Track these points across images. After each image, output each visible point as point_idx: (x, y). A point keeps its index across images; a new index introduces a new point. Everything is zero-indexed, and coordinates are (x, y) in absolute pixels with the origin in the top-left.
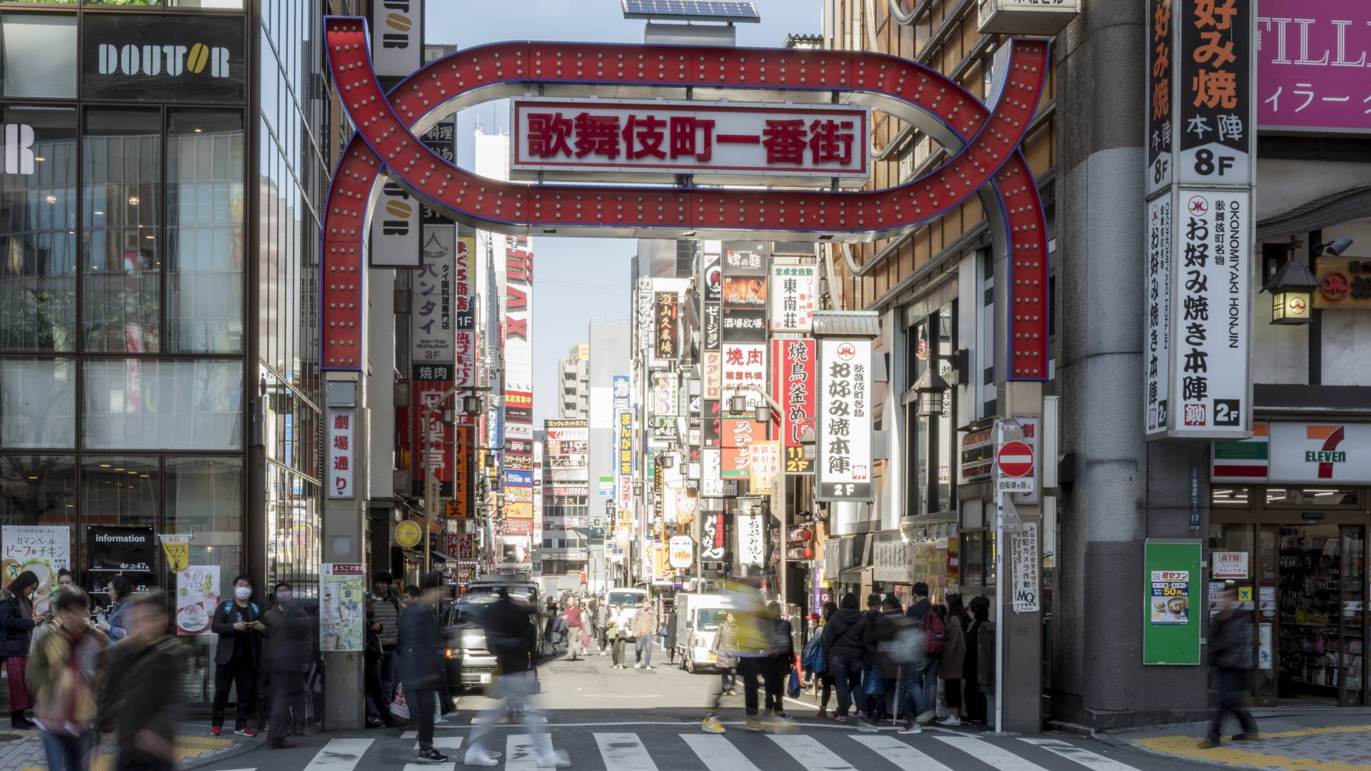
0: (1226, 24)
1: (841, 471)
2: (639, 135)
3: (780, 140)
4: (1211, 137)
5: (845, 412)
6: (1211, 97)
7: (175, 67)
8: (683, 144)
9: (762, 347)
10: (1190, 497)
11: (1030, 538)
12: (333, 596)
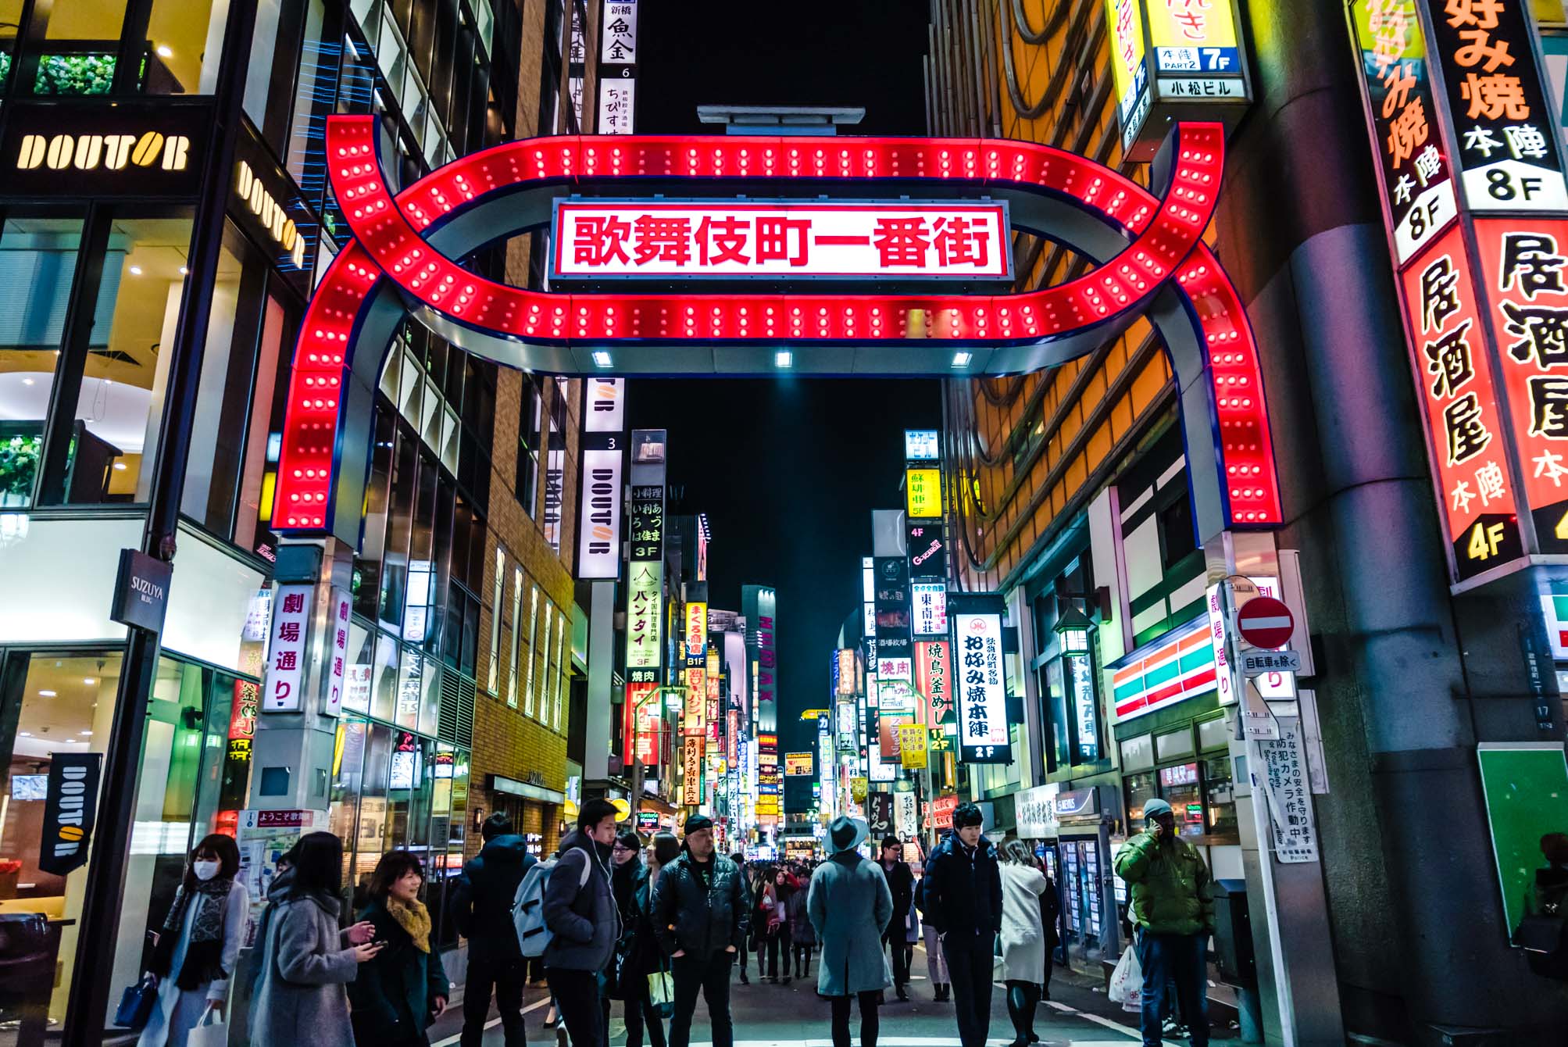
0: (1492, 22)
1: (981, 734)
2: (716, 237)
3: (895, 240)
4: (1503, 153)
5: (981, 680)
6: (1491, 106)
7: (117, 160)
8: (772, 247)
9: (908, 660)
10: (1530, 679)
11: (1289, 750)
12: (253, 860)
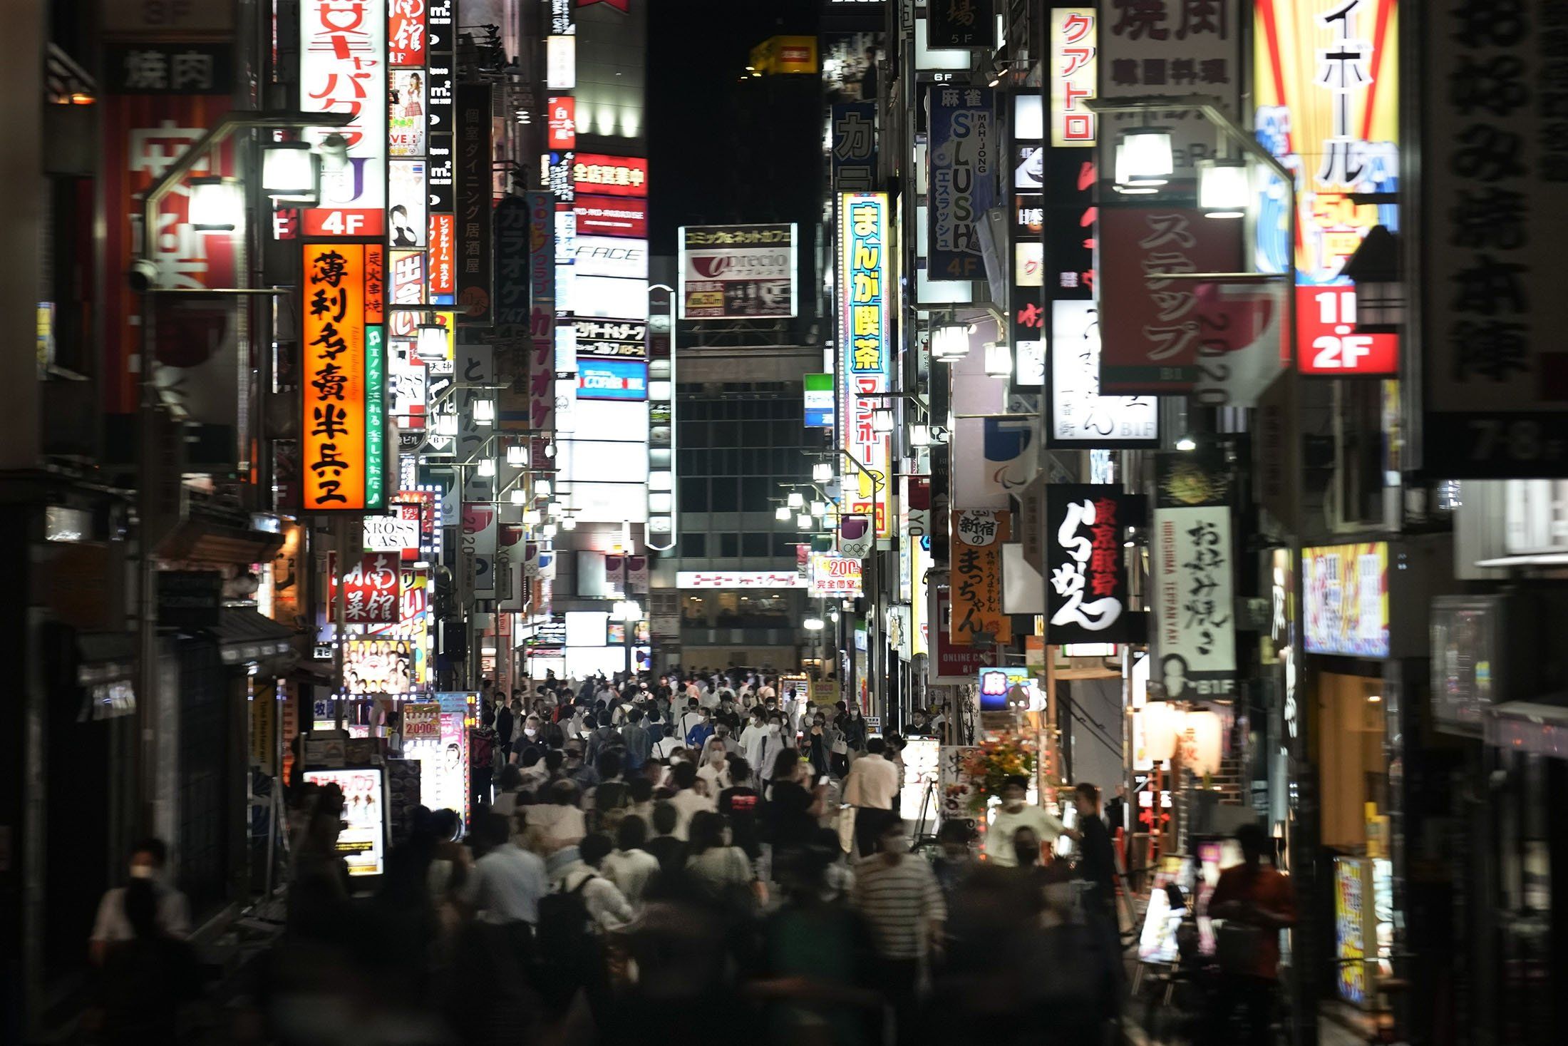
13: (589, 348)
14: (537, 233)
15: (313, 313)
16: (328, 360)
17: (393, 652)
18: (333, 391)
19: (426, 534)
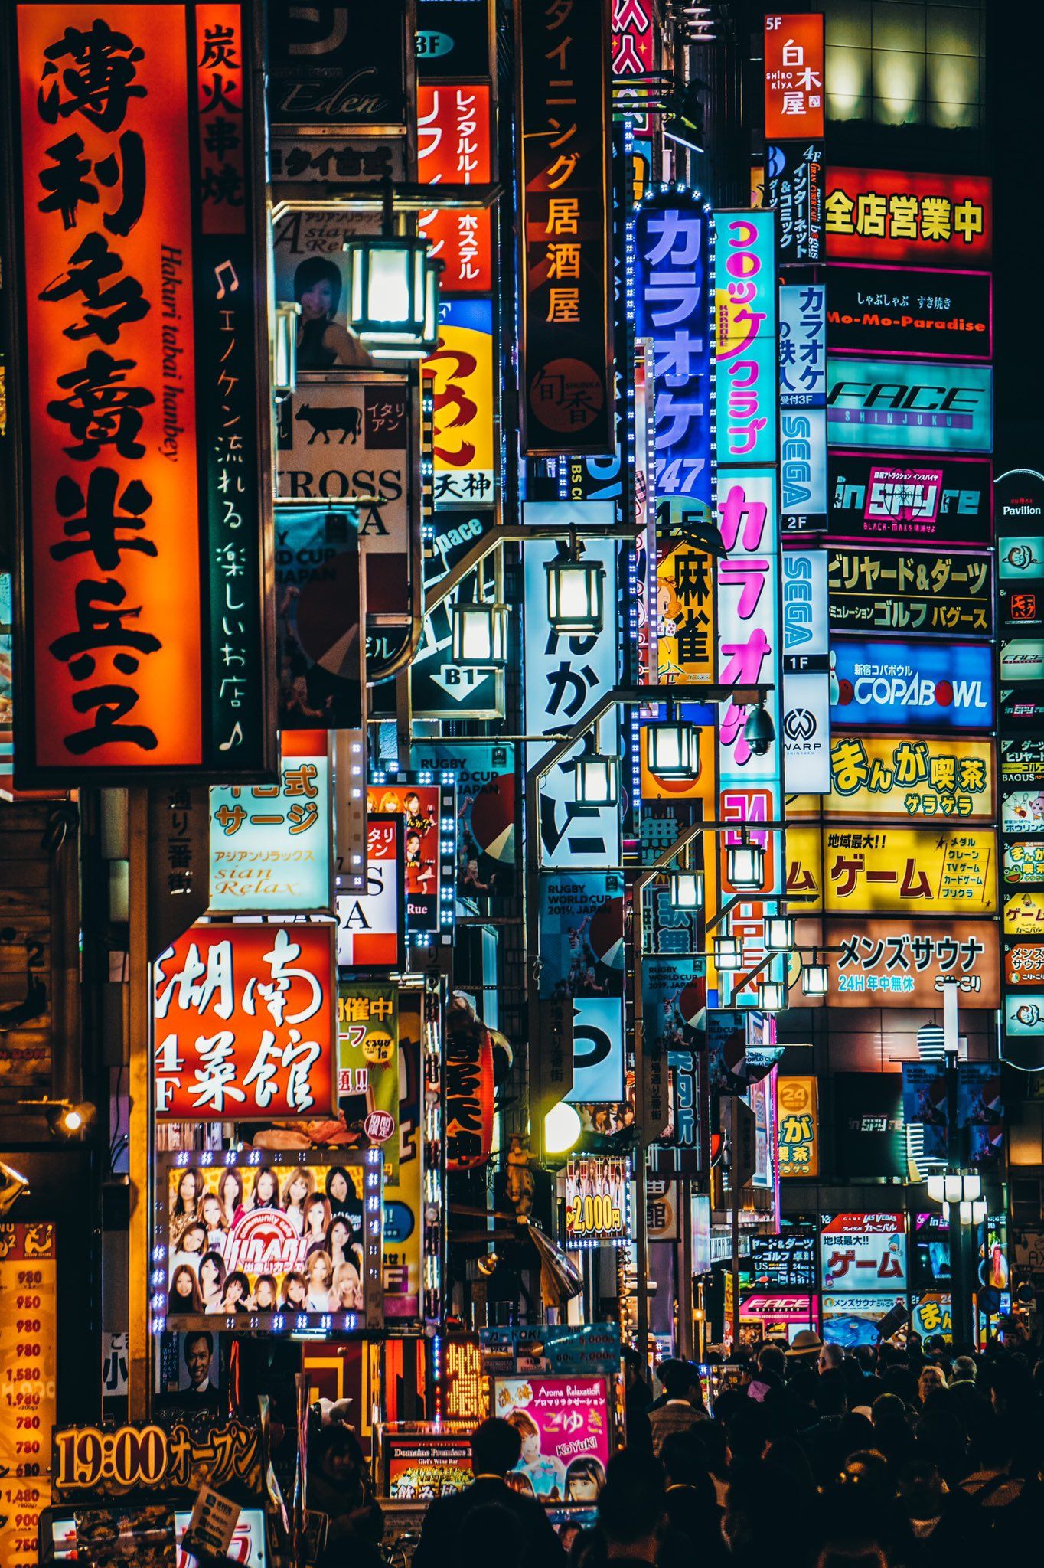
13: (863, 613)
14: (734, 310)
15: (46, 206)
16: (93, 343)
17: (317, 1197)
18: (112, 432)
19: (417, 899)
